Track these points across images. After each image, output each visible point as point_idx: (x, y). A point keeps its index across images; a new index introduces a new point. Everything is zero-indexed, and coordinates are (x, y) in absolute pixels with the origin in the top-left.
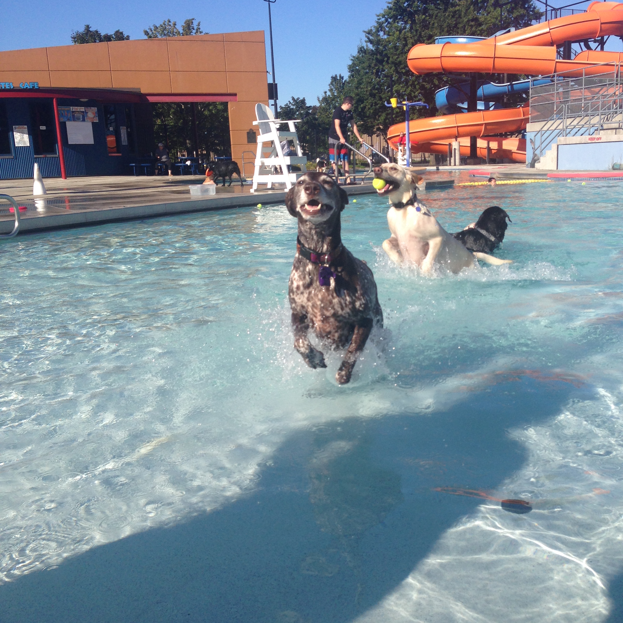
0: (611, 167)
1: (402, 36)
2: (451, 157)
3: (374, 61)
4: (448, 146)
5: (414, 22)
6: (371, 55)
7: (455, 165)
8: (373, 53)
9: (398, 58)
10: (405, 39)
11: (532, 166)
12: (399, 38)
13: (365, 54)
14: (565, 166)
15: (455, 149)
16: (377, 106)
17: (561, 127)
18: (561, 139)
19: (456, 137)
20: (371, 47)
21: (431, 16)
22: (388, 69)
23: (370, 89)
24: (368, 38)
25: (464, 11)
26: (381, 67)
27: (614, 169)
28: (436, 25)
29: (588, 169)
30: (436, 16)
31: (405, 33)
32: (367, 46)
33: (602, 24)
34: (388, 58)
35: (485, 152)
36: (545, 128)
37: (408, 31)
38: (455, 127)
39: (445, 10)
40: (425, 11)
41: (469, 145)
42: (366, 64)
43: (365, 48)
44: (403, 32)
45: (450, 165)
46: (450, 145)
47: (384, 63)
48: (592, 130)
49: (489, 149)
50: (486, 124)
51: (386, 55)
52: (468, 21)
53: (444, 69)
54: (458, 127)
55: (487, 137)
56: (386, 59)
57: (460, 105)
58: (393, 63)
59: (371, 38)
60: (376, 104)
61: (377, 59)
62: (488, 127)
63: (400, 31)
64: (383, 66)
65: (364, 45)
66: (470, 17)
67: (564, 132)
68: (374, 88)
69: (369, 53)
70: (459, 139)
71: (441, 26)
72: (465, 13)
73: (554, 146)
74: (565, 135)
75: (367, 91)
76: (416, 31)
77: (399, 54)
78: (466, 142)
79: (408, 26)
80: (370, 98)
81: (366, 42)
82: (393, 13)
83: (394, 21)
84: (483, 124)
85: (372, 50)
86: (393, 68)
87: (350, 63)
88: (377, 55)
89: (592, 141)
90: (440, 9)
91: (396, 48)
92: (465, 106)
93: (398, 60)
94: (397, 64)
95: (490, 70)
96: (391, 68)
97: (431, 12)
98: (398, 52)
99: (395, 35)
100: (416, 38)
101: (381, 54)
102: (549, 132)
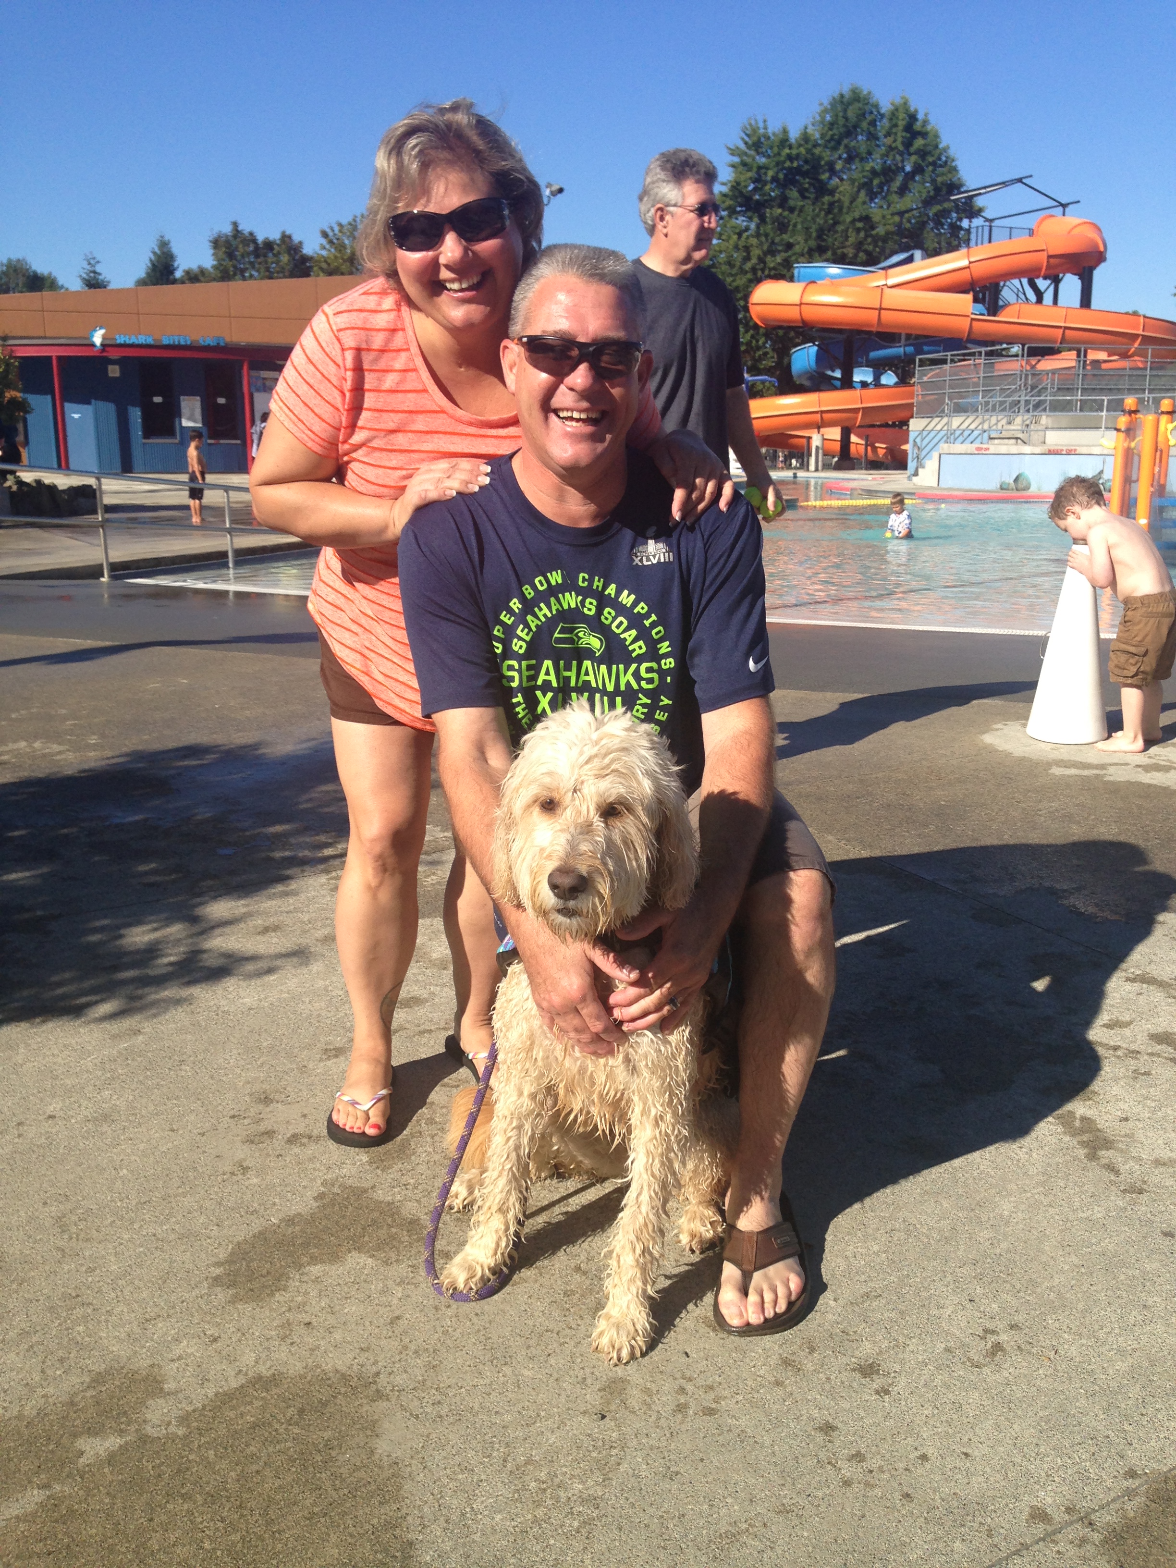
0: (999, 486)
1: (741, 243)
2: (809, 458)
4: (804, 441)
5: (763, 219)
7: (817, 470)
10: (747, 249)
12: (736, 247)
14: (948, 482)
15: (816, 445)
17: (947, 429)
18: (944, 447)
19: (819, 427)
21: (792, 210)
25: (846, 204)
27: (1002, 489)
28: (799, 226)
30: (801, 211)
31: (748, 238)
33: (1049, 257)
35: (861, 452)
36: (929, 428)
37: (753, 236)
38: (817, 412)
39: (817, 199)
40: (783, 201)
41: (838, 437)
44: (745, 235)
45: (808, 470)
46: (809, 438)
48: (986, 436)
50: (864, 409)
52: (854, 221)
53: (803, 321)
54: (822, 412)
57: (829, 373)
62: (867, 413)
63: (740, 235)
66: (857, 215)
67: (950, 437)
70: (823, 430)
71: (807, 229)
72: (849, 208)
73: (935, 455)
74: (951, 440)
76: (766, 235)
78: (835, 433)
79: (753, 226)
82: (729, 202)
83: (730, 216)
84: (859, 409)
89: (980, 452)
90: (809, 198)
91: (730, 264)
92: (838, 374)
93: (735, 284)
95: (872, 326)
97: (791, 203)
98: (734, 271)
99: (731, 242)
100: (765, 247)
102: (932, 434)
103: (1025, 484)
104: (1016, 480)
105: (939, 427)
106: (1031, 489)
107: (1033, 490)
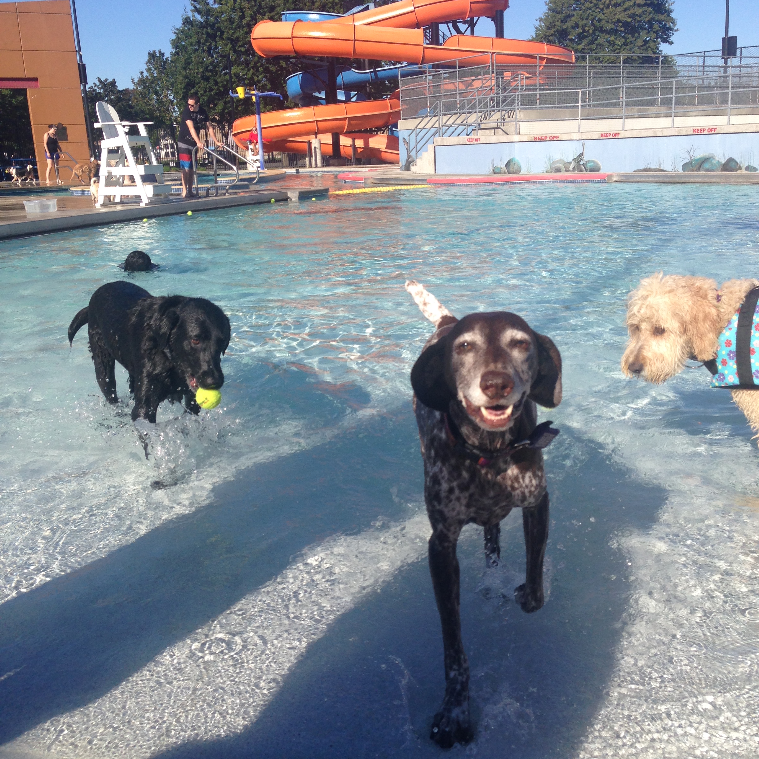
0: (492, 171)
2: (311, 156)
3: (205, 36)
4: (306, 145)
6: (200, 28)
8: (202, 26)
9: (234, 33)
10: (242, 10)
11: (407, 168)
12: (234, 9)
13: (192, 26)
14: (444, 170)
15: (315, 148)
16: (212, 93)
17: (437, 125)
18: (438, 140)
19: (316, 134)
20: (198, 17)
22: (223, 47)
23: (201, 70)
24: (195, 7)
26: (213, 44)
27: (495, 173)
29: (468, 173)
32: (193, 16)
33: (470, 3)
34: (223, 33)
35: (350, 151)
36: (421, 126)
38: (313, 122)
42: (194, 39)
43: (191, 18)
45: (310, 166)
46: (310, 143)
47: (217, 39)
48: (470, 129)
49: (355, 148)
50: (350, 119)
51: (219, 29)
53: (296, 52)
54: (317, 121)
55: (352, 133)
56: (219, 33)
57: (317, 94)
58: (228, 39)
59: (198, 6)
60: (211, 90)
61: (207, 33)
62: (352, 122)
64: (216, 42)
65: (190, 14)
67: (440, 132)
68: (206, 69)
69: (197, 25)
70: (319, 136)
73: (430, 147)
74: (441, 135)
75: (197, 73)
77: (235, 29)
78: (327, 138)
80: (202, 81)
81: (192, 11)
84: (346, 118)
85: (200, 22)
86: (230, 46)
87: (174, 37)
88: (207, 28)
89: (471, 142)
91: (231, 20)
92: (323, 95)
93: (235, 35)
94: (234, 41)
95: (349, 54)
96: (226, 45)
98: (234, 26)
99: (229, 5)
100: (255, 9)
101: (213, 26)
102: (424, 131)
103: (516, 167)
104: (508, 165)
105: (429, 125)
106: (522, 172)
107: (524, 172)
